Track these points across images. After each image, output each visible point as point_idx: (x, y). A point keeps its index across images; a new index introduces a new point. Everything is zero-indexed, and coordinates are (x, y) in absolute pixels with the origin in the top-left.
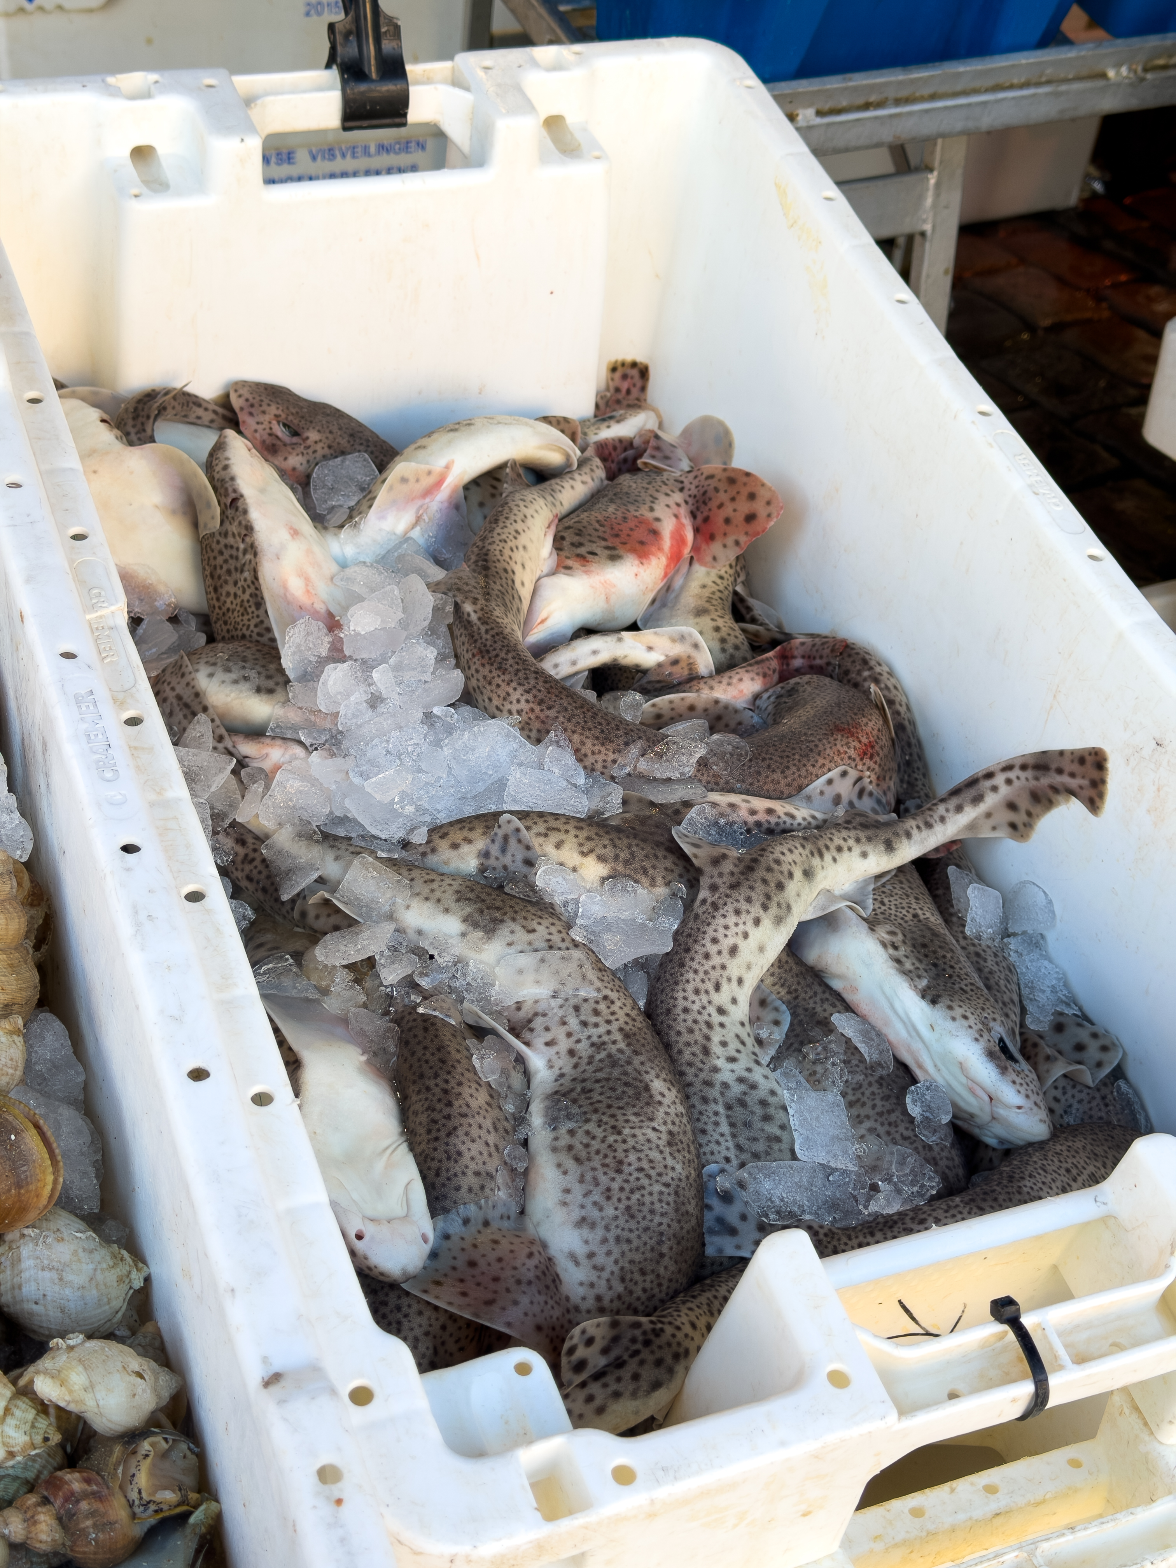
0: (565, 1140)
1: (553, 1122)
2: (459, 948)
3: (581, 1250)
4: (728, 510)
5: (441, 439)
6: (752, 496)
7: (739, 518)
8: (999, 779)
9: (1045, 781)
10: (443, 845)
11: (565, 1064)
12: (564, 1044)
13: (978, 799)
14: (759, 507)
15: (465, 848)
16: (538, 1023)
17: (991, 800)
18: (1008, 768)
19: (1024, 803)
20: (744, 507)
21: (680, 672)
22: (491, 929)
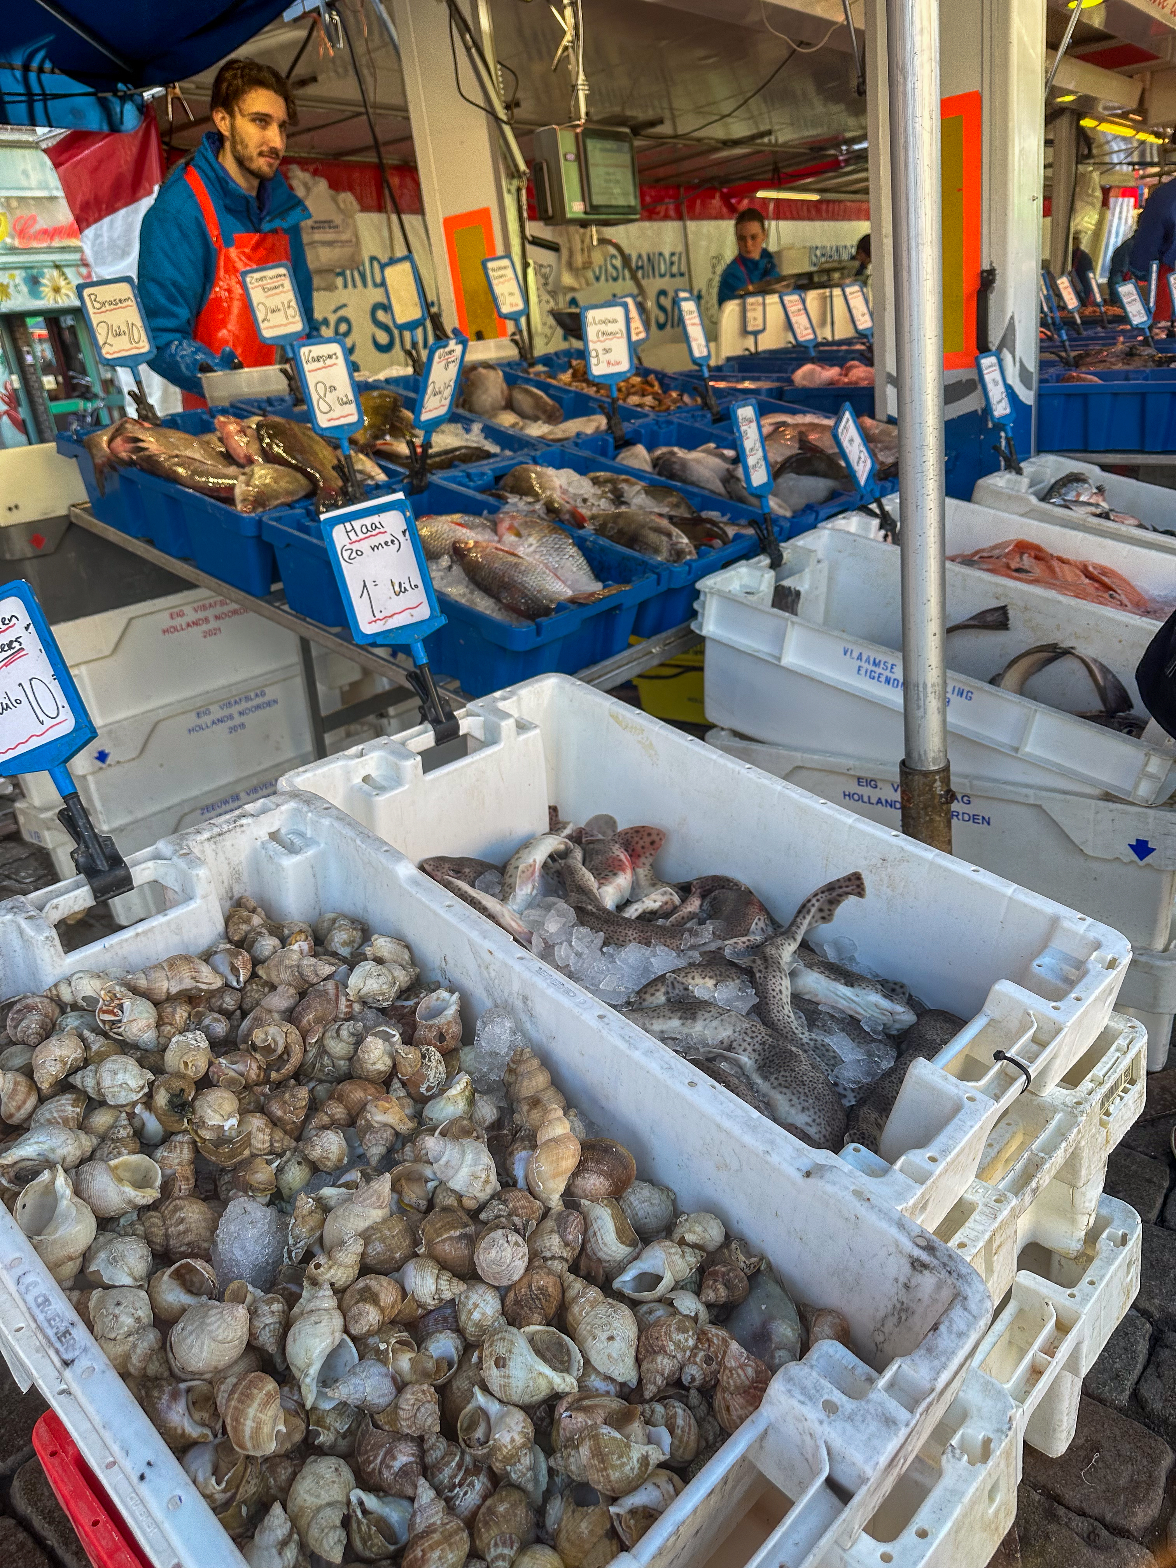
0: (776, 1083)
1: (766, 1078)
2: (685, 1030)
3: (809, 1120)
4: (641, 843)
5: (524, 853)
6: (649, 834)
7: (647, 844)
8: (814, 901)
9: (835, 894)
10: (647, 996)
11: (754, 1056)
12: (750, 1049)
13: (809, 912)
14: (654, 837)
15: (658, 994)
16: (735, 1044)
17: (813, 910)
18: (816, 895)
19: (826, 907)
20: (648, 840)
21: (669, 907)
22: (694, 1018)
